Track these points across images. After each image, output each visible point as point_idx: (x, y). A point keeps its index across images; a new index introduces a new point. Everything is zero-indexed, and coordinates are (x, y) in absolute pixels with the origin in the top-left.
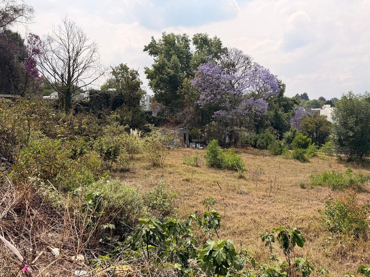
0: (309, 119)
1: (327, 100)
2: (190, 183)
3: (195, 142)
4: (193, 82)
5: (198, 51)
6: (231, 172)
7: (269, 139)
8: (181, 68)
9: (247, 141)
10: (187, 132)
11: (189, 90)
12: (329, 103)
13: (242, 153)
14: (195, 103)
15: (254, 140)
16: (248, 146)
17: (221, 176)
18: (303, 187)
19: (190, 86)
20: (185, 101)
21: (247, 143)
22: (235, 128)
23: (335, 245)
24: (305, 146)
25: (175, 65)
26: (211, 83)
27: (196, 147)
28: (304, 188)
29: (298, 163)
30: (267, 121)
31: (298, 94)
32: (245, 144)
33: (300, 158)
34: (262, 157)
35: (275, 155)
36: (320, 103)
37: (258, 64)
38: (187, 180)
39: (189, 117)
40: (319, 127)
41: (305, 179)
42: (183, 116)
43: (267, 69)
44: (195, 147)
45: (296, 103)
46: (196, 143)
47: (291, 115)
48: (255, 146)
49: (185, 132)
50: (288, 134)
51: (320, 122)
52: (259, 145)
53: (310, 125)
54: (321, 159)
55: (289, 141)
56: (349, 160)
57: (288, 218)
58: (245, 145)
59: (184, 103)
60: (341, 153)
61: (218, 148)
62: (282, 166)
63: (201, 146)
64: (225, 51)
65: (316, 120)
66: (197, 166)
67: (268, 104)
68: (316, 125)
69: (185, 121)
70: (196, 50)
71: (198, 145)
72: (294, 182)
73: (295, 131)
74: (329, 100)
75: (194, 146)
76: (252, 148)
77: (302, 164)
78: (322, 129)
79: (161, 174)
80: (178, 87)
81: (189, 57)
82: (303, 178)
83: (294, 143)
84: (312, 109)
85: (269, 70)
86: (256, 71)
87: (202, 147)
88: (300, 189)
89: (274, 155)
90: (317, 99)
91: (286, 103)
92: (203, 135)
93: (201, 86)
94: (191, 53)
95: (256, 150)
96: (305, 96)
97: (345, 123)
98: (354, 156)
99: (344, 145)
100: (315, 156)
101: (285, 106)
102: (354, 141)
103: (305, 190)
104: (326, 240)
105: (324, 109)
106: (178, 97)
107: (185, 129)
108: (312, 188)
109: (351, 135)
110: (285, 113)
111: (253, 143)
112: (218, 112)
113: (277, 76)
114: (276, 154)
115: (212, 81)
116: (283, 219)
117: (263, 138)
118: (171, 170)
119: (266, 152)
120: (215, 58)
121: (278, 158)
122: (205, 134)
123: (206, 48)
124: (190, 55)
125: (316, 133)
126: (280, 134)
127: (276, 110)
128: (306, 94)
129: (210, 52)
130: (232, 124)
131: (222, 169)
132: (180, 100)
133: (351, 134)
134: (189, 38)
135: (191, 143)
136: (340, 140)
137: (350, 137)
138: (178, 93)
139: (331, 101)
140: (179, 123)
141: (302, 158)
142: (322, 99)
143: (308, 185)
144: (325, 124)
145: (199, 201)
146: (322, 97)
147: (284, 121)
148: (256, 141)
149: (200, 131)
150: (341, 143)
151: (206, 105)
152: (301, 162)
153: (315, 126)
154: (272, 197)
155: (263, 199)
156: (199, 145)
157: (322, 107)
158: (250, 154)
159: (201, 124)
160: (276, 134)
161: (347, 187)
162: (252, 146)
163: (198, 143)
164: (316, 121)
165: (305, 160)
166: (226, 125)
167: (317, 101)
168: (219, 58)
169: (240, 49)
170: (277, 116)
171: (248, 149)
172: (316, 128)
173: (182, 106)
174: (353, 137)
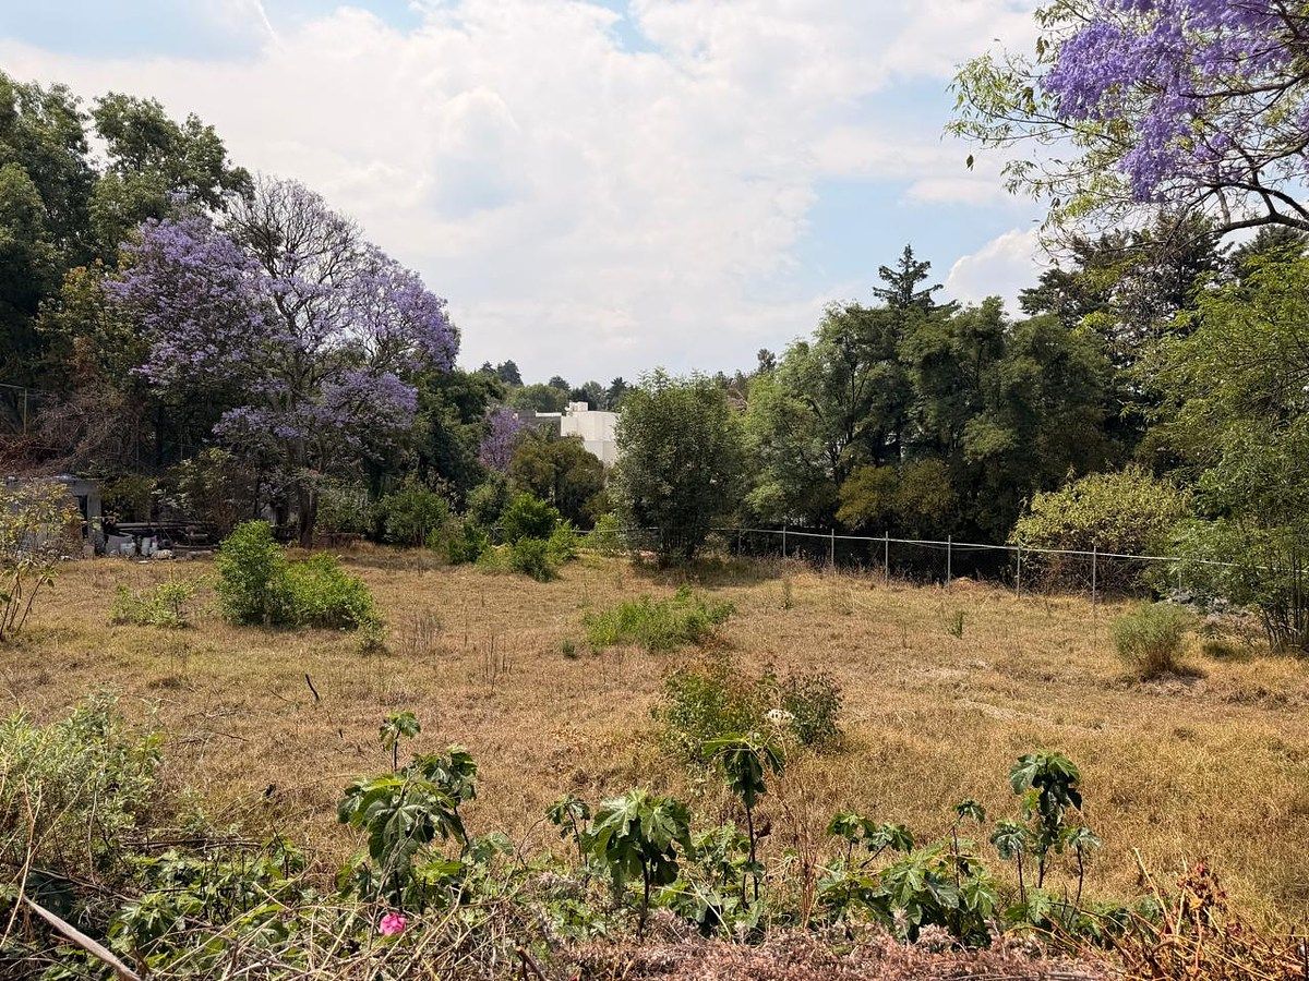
0: (534, 447)
1: (572, 387)
2: (182, 694)
3: (130, 532)
4: (117, 286)
5: (121, 163)
6: (327, 633)
7: (428, 512)
8: (49, 225)
9: (347, 521)
10: (94, 490)
11: (94, 316)
12: (579, 396)
13: (340, 565)
14: (131, 373)
15: (374, 516)
16: (354, 538)
17: (297, 652)
18: (570, 654)
19: (103, 304)
20: (76, 361)
21: (347, 527)
22: (304, 472)
23: (714, 796)
24: (541, 528)
25: (17, 204)
26: (202, 299)
27: (138, 550)
28: (573, 657)
29: (531, 583)
30: (407, 449)
31: (488, 365)
32: (342, 530)
33: (532, 568)
34: (414, 574)
35: (454, 563)
36: (554, 396)
37: (382, 251)
38: (171, 683)
39: (100, 431)
40: (565, 470)
41: (569, 629)
42: (74, 423)
43: (412, 274)
44: (133, 552)
45: (495, 394)
46: (139, 535)
47: (479, 430)
48: (378, 538)
49: (84, 491)
50: (483, 493)
51: (567, 455)
52: (395, 533)
53: (538, 464)
54: (589, 566)
55: (488, 515)
56: (665, 564)
57: (569, 750)
58: (342, 536)
59: (73, 368)
60: (641, 545)
61: (270, 551)
62: (489, 597)
63: (160, 548)
64: (239, 181)
65: (555, 449)
66: (185, 626)
67: (418, 393)
68: (557, 462)
69: (83, 447)
70: (113, 161)
71: (146, 542)
72: (542, 644)
73: (504, 483)
74: (580, 388)
75: (130, 547)
76: (369, 545)
77: (541, 586)
78: (571, 476)
79: (37, 673)
80: (41, 303)
81: (82, 182)
82: (563, 625)
83: (503, 523)
84: (538, 415)
85: (421, 278)
86: (373, 272)
87: (166, 552)
88: (565, 664)
89: (451, 564)
90: (546, 383)
91: (463, 390)
92: (174, 504)
93: (153, 306)
94: (90, 166)
95: (389, 551)
96: (510, 372)
97: (650, 457)
98: (676, 554)
99: (650, 522)
100: (572, 558)
101: (461, 400)
102: (673, 510)
103: (580, 663)
104: (692, 790)
105: (571, 414)
106: (39, 342)
107: (83, 477)
108: (596, 654)
109: (668, 492)
110: (463, 423)
111: (370, 526)
112: (237, 412)
113: (446, 301)
114: (457, 561)
115: (208, 292)
116: (556, 754)
117: (405, 509)
118: (70, 650)
119: (424, 554)
120: (202, 203)
121: (466, 574)
122: (178, 499)
123: (155, 159)
124: (88, 177)
125: (557, 488)
126: (458, 494)
127: (434, 414)
128: (514, 365)
129: (176, 175)
130: (292, 461)
131: (294, 628)
132: (51, 358)
133: (667, 489)
134: (80, 109)
135: (112, 538)
136: (638, 508)
137: (665, 497)
138: (43, 326)
139: (584, 391)
140: (51, 454)
141: (540, 567)
142: (559, 383)
143: (582, 646)
144: (579, 461)
145: (255, 752)
146: (559, 378)
147: (462, 452)
148: (380, 521)
149: (158, 487)
150: (641, 516)
151: (176, 386)
152: (537, 579)
153: (554, 466)
154: (499, 698)
155: (471, 707)
156: (155, 545)
157: (566, 409)
158: (370, 564)
159: (159, 458)
160: (446, 494)
161: (681, 639)
162: (369, 538)
163: (148, 533)
164: (556, 451)
165: (548, 576)
166: (265, 463)
167: (545, 388)
168: (216, 203)
169: (311, 187)
170: (439, 435)
171: (355, 550)
172: (557, 473)
173: (66, 385)
174: (672, 497)
